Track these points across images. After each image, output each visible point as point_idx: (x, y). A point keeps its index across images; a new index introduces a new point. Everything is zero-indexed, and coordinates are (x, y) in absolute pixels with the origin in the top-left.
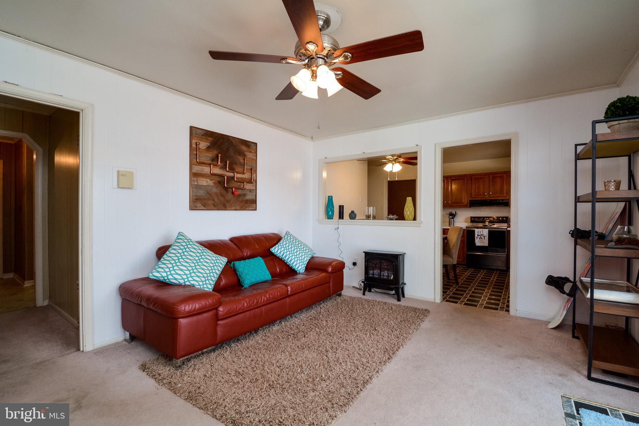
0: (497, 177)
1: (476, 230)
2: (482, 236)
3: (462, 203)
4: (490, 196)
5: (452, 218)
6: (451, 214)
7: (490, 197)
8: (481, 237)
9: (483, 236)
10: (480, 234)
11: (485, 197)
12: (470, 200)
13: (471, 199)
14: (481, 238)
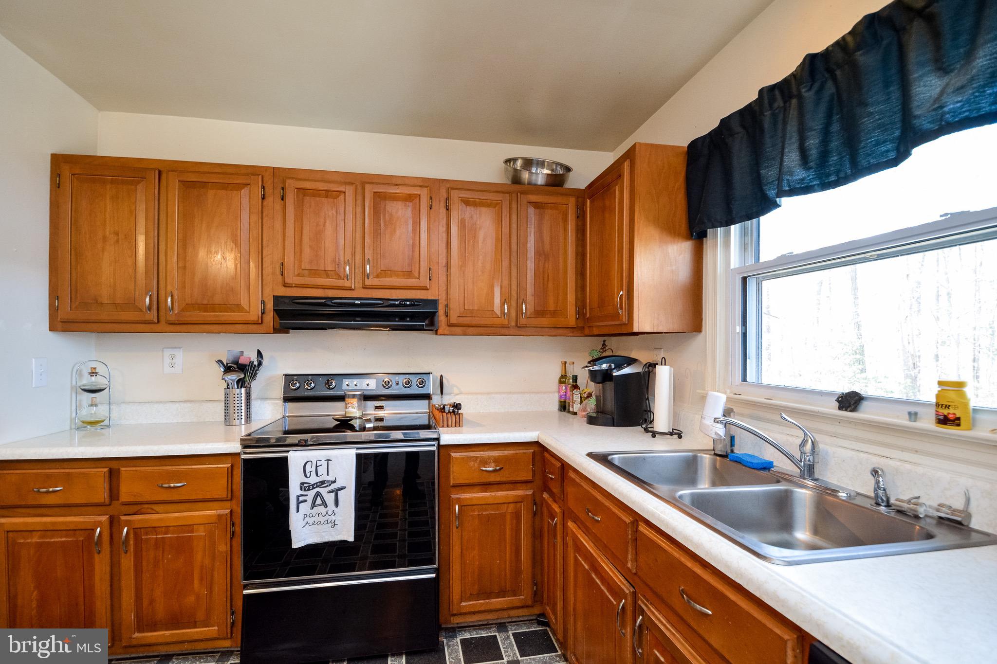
0: (394, 198)
1: (296, 458)
2: (323, 491)
3: (238, 307)
4: (368, 282)
5: (241, 383)
6: (236, 362)
7: (365, 287)
8: (318, 494)
9: (333, 487)
10: (313, 479)
11: (347, 284)
12: (276, 298)
13: (282, 292)
14: (319, 501)
